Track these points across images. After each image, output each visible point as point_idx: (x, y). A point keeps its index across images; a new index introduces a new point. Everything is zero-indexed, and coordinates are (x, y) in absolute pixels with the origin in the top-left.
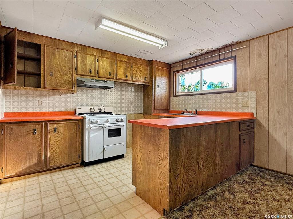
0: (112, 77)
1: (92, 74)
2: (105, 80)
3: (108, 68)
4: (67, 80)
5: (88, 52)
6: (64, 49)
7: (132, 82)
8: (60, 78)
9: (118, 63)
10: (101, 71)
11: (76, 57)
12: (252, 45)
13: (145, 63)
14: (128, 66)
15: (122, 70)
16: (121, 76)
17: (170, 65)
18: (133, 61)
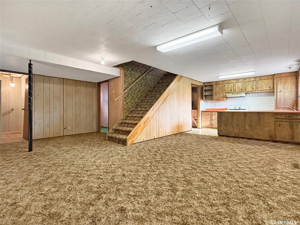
0: (243, 91)
1: (232, 91)
2: (239, 93)
3: (241, 87)
4: (221, 96)
5: (230, 82)
6: (220, 84)
7: (258, 92)
8: (219, 96)
9: (247, 82)
10: (237, 89)
11: (225, 86)
13: (270, 77)
14: (254, 83)
15: (250, 86)
16: (249, 89)
17: (297, 72)
18: (258, 79)
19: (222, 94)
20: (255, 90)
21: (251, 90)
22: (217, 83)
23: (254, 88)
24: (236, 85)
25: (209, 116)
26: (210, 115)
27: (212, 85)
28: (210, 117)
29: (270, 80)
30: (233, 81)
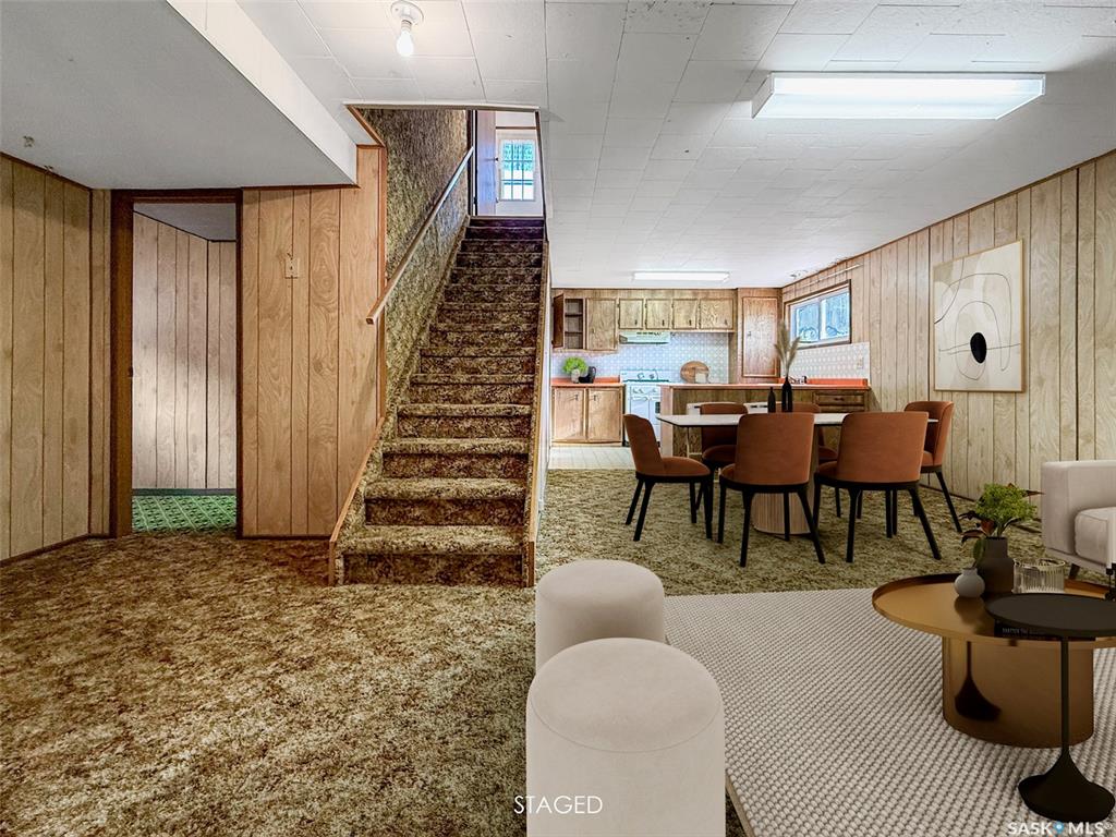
0: (666, 326)
1: (639, 326)
2: (656, 332)
3: (661, 316)
4: (608, 338)
5: (633, 296)
6: (605, 299)
7: (699, 331)
8: (602, 336)
9: (677, 303)
10: (650, 320)
11: (619, 306)
12: (866, 263)
13: (726, 295)
14: (692, 307)
15: (683, 314)
16: (681, 322)
17: (781, 289)
18: (702, 295)
19: (611, 332)
20: (693, 326)
21: (685, 326)
22: (596, 293)
23: (693, 319)
24: (650, 307)
25: (580, 403)
26: (580, 398)
27: (581, 300)
28: (580, 408)
29: (727, 302)
30: (641, 295)
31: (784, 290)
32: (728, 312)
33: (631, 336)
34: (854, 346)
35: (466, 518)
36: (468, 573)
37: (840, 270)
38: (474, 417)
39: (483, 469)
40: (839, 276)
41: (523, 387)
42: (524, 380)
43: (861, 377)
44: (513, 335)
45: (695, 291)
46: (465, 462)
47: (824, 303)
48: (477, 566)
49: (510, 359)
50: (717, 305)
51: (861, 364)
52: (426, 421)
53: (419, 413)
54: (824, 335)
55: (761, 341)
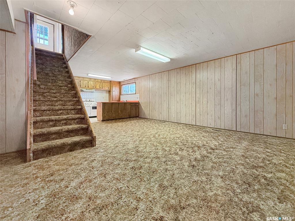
0: (94, 88)
1: (86, 87)
3: (93, 85)
5: (85, 79)
6: (76, 79)
7: (102, 90)
9: (96, 82)
10: (90, 86)
11: (80, 82)
12: (139, 79)
13: (109, 82)
14: (101, 84)
15: (98, 85)
16: (98, 87)
17: (120, 82)
18: (103, 81)
23: (101, 87)
24: (89, 83)
29: (109, 83)
30: (87, 79)
31: (121, 82)
32: (109, 86)
33: (84, 90)
34: (136, 95)
35: (70, 135)
36: (77, 147)
37: (133, 80)
38: (63, 110)
39: (71, 123)
40: (133, 81)
41: (75, 101)
42: (76, 100)
43: (138, 100)
44: (66, 87)
45: (101, 80)
46: (65, 122)
47: (130, 86)
48: (80, 145)
49: (68, 94)
50: (107, 84)
51: (138, 98)
52: (45, 112)
53: (42, 109)
54: (130, 92)
55: (116, 93)
